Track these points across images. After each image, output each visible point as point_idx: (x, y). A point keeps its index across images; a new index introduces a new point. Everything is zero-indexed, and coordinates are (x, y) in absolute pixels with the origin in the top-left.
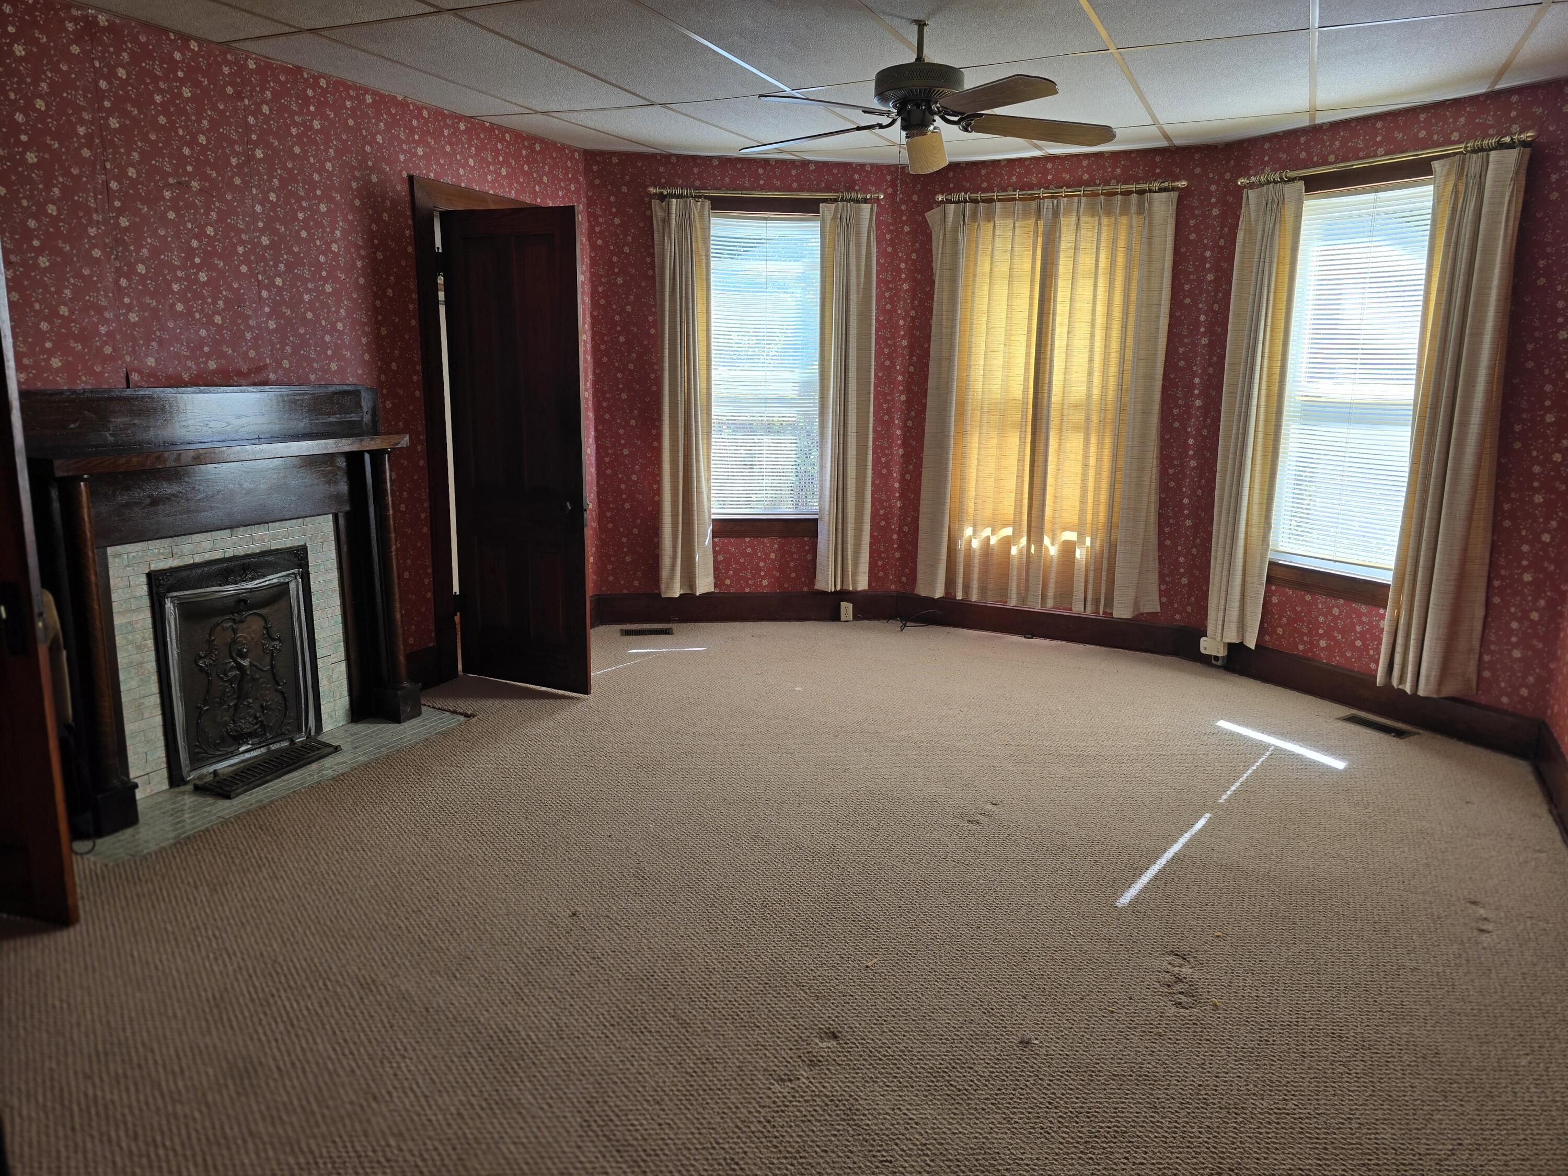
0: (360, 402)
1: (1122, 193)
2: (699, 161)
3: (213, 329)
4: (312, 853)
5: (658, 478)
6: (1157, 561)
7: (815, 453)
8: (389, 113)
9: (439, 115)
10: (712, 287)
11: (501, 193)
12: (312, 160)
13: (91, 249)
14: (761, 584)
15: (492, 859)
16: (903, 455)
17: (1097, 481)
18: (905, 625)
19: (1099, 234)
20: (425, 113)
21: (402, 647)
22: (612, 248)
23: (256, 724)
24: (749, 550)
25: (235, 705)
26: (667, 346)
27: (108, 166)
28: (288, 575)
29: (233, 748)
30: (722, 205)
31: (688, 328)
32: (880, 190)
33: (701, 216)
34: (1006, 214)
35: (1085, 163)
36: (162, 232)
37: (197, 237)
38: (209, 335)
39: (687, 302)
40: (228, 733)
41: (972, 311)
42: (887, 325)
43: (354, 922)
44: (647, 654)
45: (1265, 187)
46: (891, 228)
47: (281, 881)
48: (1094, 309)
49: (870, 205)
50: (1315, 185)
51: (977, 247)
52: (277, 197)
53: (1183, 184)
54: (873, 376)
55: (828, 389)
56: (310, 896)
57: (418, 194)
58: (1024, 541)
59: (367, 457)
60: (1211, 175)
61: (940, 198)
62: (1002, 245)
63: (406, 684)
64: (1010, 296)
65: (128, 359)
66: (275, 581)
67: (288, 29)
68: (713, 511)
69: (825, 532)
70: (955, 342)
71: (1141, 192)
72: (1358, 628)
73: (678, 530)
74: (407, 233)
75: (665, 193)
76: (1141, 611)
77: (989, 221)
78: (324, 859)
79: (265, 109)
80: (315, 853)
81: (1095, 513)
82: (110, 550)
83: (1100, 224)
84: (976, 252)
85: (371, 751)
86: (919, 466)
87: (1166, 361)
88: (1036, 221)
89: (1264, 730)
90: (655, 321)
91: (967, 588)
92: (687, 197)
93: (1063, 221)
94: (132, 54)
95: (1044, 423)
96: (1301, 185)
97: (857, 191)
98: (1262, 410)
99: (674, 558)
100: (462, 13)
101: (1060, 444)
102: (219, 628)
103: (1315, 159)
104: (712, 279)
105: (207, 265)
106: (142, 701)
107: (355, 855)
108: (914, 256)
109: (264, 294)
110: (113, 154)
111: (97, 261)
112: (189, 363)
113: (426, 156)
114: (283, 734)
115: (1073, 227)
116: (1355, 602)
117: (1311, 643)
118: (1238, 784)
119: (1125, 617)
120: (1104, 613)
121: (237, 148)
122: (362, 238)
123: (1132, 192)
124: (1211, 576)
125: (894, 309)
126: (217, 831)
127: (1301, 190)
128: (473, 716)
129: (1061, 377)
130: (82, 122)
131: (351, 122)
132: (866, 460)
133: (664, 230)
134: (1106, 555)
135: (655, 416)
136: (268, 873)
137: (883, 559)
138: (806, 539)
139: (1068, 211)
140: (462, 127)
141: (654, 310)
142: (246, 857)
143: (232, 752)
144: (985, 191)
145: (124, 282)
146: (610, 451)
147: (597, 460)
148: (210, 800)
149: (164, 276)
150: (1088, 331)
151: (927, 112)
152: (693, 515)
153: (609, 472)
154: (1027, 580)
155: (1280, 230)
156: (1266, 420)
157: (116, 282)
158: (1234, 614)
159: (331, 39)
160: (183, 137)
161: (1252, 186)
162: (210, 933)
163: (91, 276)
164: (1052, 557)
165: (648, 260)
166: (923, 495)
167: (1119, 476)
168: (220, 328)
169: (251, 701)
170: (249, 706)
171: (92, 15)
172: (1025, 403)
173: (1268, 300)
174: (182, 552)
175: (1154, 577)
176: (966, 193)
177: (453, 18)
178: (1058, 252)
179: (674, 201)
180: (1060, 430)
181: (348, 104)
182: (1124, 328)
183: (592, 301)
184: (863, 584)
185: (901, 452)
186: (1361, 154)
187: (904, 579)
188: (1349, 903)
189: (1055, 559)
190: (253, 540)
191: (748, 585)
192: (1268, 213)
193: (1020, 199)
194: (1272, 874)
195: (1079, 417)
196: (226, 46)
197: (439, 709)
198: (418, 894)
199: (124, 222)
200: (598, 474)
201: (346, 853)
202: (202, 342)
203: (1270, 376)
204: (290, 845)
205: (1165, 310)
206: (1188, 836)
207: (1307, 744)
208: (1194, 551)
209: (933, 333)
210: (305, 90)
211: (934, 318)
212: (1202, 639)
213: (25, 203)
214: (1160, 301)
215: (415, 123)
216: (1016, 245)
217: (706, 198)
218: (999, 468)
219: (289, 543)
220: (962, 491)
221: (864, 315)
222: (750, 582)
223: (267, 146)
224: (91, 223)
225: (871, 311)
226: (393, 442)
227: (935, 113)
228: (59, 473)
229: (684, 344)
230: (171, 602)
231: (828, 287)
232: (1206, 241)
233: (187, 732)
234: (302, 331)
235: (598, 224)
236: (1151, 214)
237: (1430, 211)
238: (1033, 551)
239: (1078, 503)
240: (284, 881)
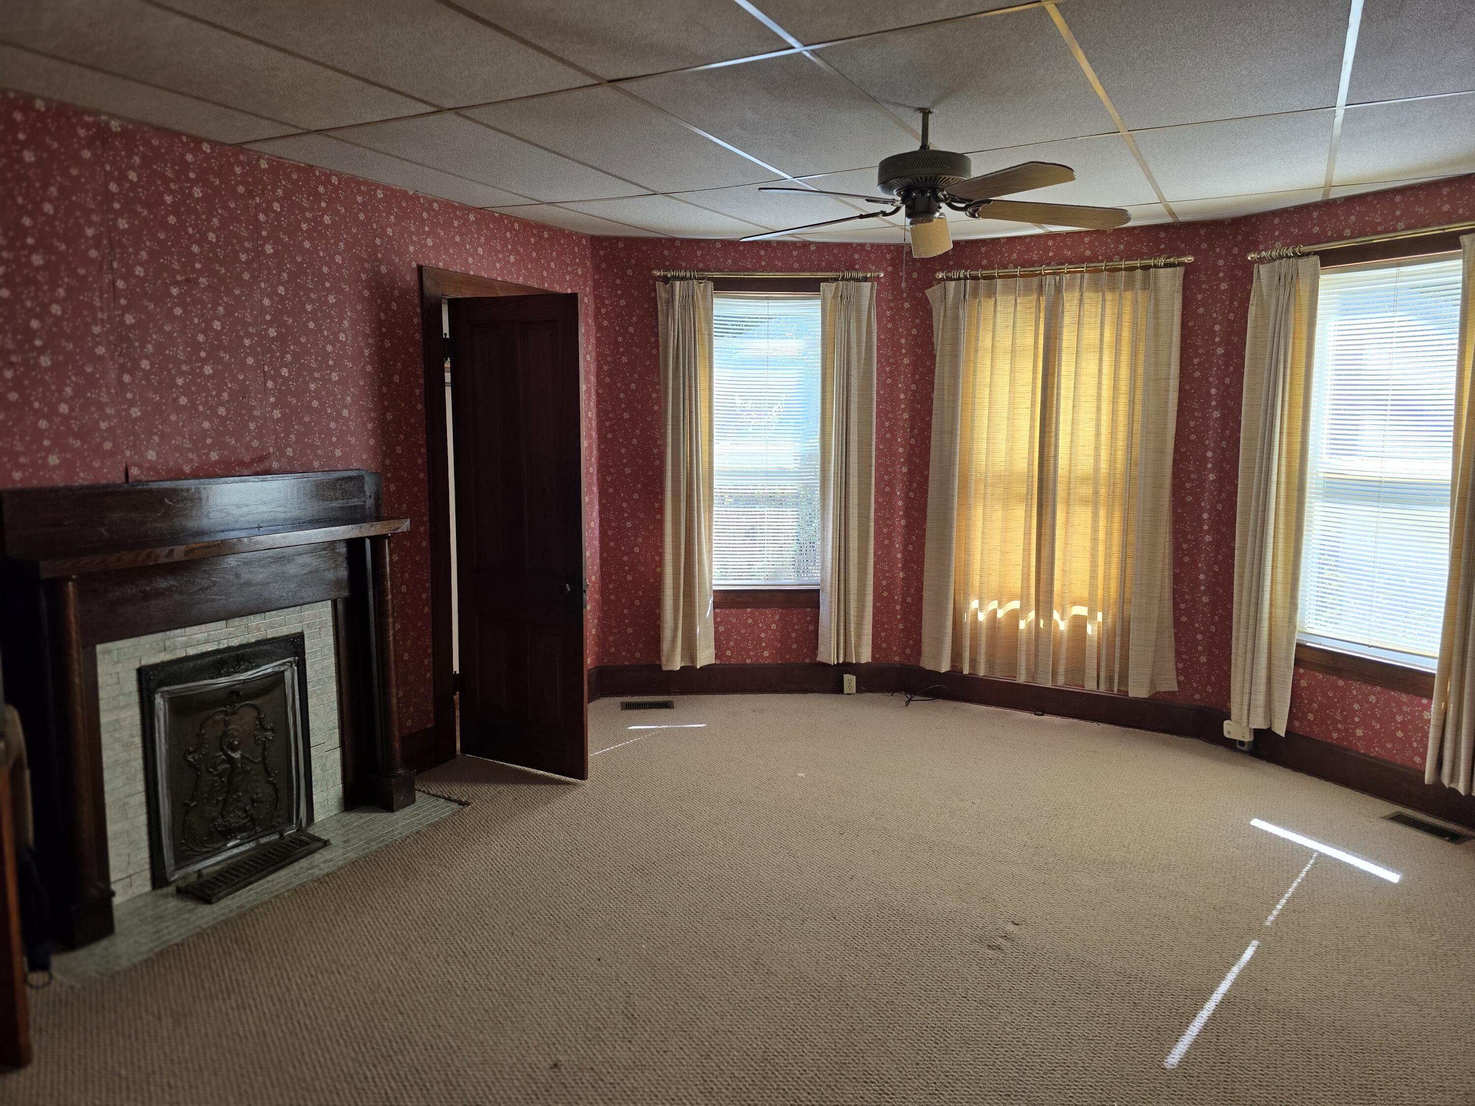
0: (363, 487)
1: (1126, 269)
2: (702, 244)
3: (216, 421)
4: (285, 975)
5: (660, 550)
6: (1173, 638)
7: (817, 523)
8: (399, 207)
9: (449, 207)
10: (715, 365)
11: (509, 279)
12: (321, 254)
13: (94, 347)
14: (762, 656)
15: (472, 988)
16: (905, 526)
17: (1108, 556)
18: (910, 700)
19: (1103, 309)
20: (436, 206)
21: (397, 733)
22: (617, 328)
23: (246, 817)
24: (750, 621)
25: (224, 799)
26: (670, 423)
27: (115, 265)
28: (284, 664)
29: (220, 844)
30: (724, 286)
31: (690, 405)
32: (880, 269)
33: (704, 297)
34: (1007, 291)
35: (1087, 240)
36: (167, 328)
37: (204, 332)
38: (212, 427)
39: (690, 380)
40: (216, 829)
41: (974, 385)
42: (887, 400)
43: (318, 1069)
44: (647, 731)
45: (1277, 262)
46: (891, 304)
47: (248, 1011)
48: (1100, 384)
49: (870, 283)
50: (1330, 259)
51: (978, 323)
52: (286, 290)
53: (1189, 259)
54: (874, 449)
55: (829, 462)
56: (276, 1032)
57: (427, 283)
58: (1032, 615)
59: (368, 542)
60: (1218, 250)
61: (940, 275)
62: (1004, 318)
63: (400, 771)
64: (1012, 370)
65: (128, 453)
66: (269, 671)
67: (295, 131)
68: (714, 582)
69: (827, 603)
70: (957, 415)
71: (1146, 268)
72: (1399, 718)
73: (679, 602)
74: (415, 321)
75: (669, 276)
76: (1158, 689)
77: (990, 297)
78: (297, 983)
79: (276, 206)
80: (288, 976)
81: (1106, 589)
82: (99, 648)
83: (1104, 300)
84: (978, 327)
85: (360, 846)
86: (922, 537)
87: (1176, 435)
88: (1038, 297)
89: (1303, 832)
90: (658, 398)
91: (973, 662)
92: (691, 279)
93: (1066, 296)
94: (143, 157)
95: (1050, 496)
96: (1316, 259)
97: (857, 270)
98: (1283, 487)
99: (675, 630)
100: (463, 112)
101: (1067, 517)
102: (210, 721)
103: (1329, 234)
104: (715, 357)
105: (213, 357)
106: (127, 800)
107: (330, 979)
108: (914, 331)
109: (270, 384)
110: (122, 254)
111: (101, 358)
112: (190, 455)
113: (435, 247)
114: (274, 826)
115: (1076, 302)
116: (1394, 690)
117: (1346, 730)
118: (1283, 901)
119: (1141, 696)
120: (1119, 690)
121: (246, 244)
122: (370, 327)
123: (1135, 268)
124: (1233, 656)
125: (895, 383)
126: (192, 946)
127: (1316, 264)
128: (466, 804)
129: (1067, 451)
130: (91, 224)
131: (362, 216)
132: (868, 532)
133: (668, 310)
134: (1118, 631)
135: (658, 490)
136: (236, 1002)
137: (886, 630)
138: (808, 610)
139: (1070, 287)
140: (472, 218)
141: (657, 387)
142: (217, 980)
143: (219, 848)
144: (985, 268)
145: (127, 378)
146: (613, 524)
147: (600, 533)
148: (190, 905)
149: (169, 371)
150: (1094, 405)
151: (932, 199)
152: (694, 587)
153: (612, 544)
154: (1036, 656)
155: (1295, 305)
156: (1288, 497)
157: (119, 378)
158: (1260, 699)
159: (338, 139)
160: (193, 235)
161: (1261, 260)
162: (165, 1080)
163: (93, 373)
164: (1062, 632)
165: (653, 339)
166: (927, 567)
167: (1130, 550)
168: (223, 420)
169: (241, 794)
170: (238, 800)
171: (105, 122)
172: (1030, 476)
173: (1284, 375)
174: (174, 645)
175: (1170, 655)
176: (966, 271)
177: (454, 117)
178: (1061, 327)
179: (678, 283)
180: (1068, 504)
181: (359, 199)
182: (1132, 402)
183: (597, 379)
184: (866, 656)
185: (903, 522)
186: (1379, 229)
187: (908, 651)
188: (1432, 1066)
189: (1065, 633)
190: (248, 630)
191: (750, 657)
192: (1282, 289)
193: (1022, 276)
194: (1338, 1023)
195: (1086, 490)
196: (239, 147)
197: (434, 795)
198: (389, 1033)
199: (129, 319)
200: (601, 547)
201: (320, 976)
202: (204, 434)
203: (1289, 452)
204: (264, 964)
205: (1174, 384)
206: (1235, 970)
207: (1353, 850)
208: (1213, 629)
209: (934, 407)
210: (316, 187)
211: (936, 391)
212: (1226, 722)
213: (29, 304)
214: (1169, 375)
215: (425, 215)
216: (1018, 321)
217: (709, 279)
218: (1004, 541)
219: (285, 631)
220: (967, 564)
221: (865, 390)
222: (751, 653)
223: (277, 241)
224: (95, 321)
225: (871, 386)
226: (393, 527)
227: (942, 201)
228: (44, 575)
229: (687, 421)
230: (162, 696)
231: (829, 365)
232: (1215, 315)
233: (173, 830)
234: (307, 419)
235: (605, 306)
236: (1156, 290)
237: (1460, 285)
238: (1042, 626)
239: (1087, 578)
240: (252, 1012)
